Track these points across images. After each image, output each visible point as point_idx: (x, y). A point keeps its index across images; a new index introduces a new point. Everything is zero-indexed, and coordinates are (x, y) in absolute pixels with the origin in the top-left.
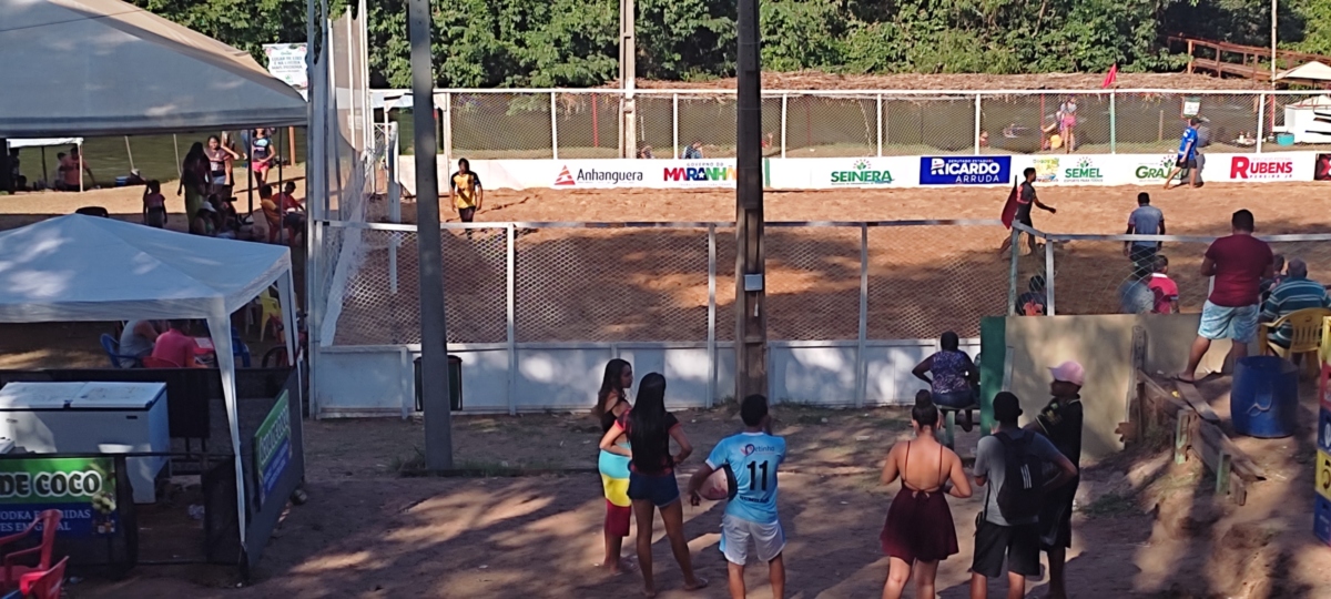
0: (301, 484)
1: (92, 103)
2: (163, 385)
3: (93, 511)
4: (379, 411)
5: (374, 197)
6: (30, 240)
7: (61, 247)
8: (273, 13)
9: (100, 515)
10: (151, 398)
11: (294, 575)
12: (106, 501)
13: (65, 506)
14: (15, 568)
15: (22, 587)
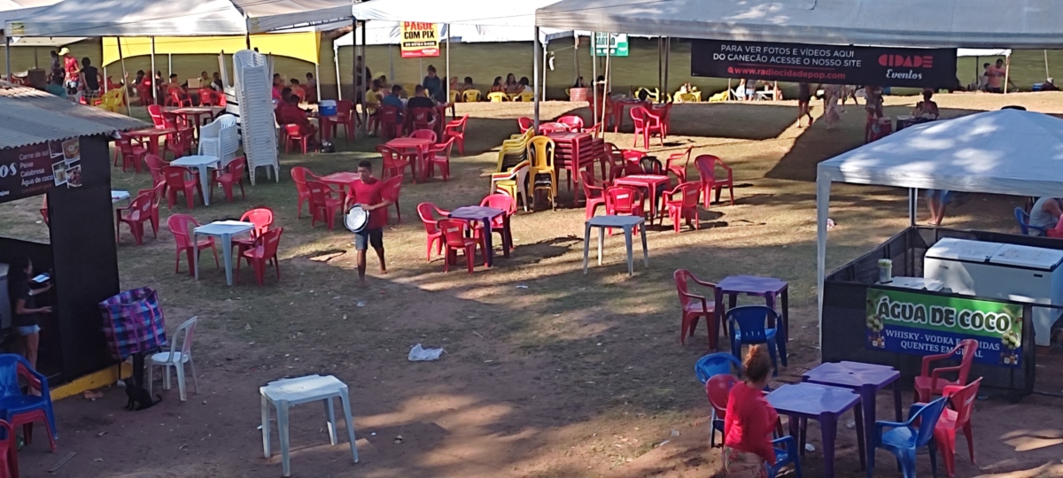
3: (1001, 345)
6: (970, 124)
9: (1007, 348)
10: (1056, 262)
12: (1013, 339)
13: (981, 338)
14: (939, 380)
15: (945, 396)
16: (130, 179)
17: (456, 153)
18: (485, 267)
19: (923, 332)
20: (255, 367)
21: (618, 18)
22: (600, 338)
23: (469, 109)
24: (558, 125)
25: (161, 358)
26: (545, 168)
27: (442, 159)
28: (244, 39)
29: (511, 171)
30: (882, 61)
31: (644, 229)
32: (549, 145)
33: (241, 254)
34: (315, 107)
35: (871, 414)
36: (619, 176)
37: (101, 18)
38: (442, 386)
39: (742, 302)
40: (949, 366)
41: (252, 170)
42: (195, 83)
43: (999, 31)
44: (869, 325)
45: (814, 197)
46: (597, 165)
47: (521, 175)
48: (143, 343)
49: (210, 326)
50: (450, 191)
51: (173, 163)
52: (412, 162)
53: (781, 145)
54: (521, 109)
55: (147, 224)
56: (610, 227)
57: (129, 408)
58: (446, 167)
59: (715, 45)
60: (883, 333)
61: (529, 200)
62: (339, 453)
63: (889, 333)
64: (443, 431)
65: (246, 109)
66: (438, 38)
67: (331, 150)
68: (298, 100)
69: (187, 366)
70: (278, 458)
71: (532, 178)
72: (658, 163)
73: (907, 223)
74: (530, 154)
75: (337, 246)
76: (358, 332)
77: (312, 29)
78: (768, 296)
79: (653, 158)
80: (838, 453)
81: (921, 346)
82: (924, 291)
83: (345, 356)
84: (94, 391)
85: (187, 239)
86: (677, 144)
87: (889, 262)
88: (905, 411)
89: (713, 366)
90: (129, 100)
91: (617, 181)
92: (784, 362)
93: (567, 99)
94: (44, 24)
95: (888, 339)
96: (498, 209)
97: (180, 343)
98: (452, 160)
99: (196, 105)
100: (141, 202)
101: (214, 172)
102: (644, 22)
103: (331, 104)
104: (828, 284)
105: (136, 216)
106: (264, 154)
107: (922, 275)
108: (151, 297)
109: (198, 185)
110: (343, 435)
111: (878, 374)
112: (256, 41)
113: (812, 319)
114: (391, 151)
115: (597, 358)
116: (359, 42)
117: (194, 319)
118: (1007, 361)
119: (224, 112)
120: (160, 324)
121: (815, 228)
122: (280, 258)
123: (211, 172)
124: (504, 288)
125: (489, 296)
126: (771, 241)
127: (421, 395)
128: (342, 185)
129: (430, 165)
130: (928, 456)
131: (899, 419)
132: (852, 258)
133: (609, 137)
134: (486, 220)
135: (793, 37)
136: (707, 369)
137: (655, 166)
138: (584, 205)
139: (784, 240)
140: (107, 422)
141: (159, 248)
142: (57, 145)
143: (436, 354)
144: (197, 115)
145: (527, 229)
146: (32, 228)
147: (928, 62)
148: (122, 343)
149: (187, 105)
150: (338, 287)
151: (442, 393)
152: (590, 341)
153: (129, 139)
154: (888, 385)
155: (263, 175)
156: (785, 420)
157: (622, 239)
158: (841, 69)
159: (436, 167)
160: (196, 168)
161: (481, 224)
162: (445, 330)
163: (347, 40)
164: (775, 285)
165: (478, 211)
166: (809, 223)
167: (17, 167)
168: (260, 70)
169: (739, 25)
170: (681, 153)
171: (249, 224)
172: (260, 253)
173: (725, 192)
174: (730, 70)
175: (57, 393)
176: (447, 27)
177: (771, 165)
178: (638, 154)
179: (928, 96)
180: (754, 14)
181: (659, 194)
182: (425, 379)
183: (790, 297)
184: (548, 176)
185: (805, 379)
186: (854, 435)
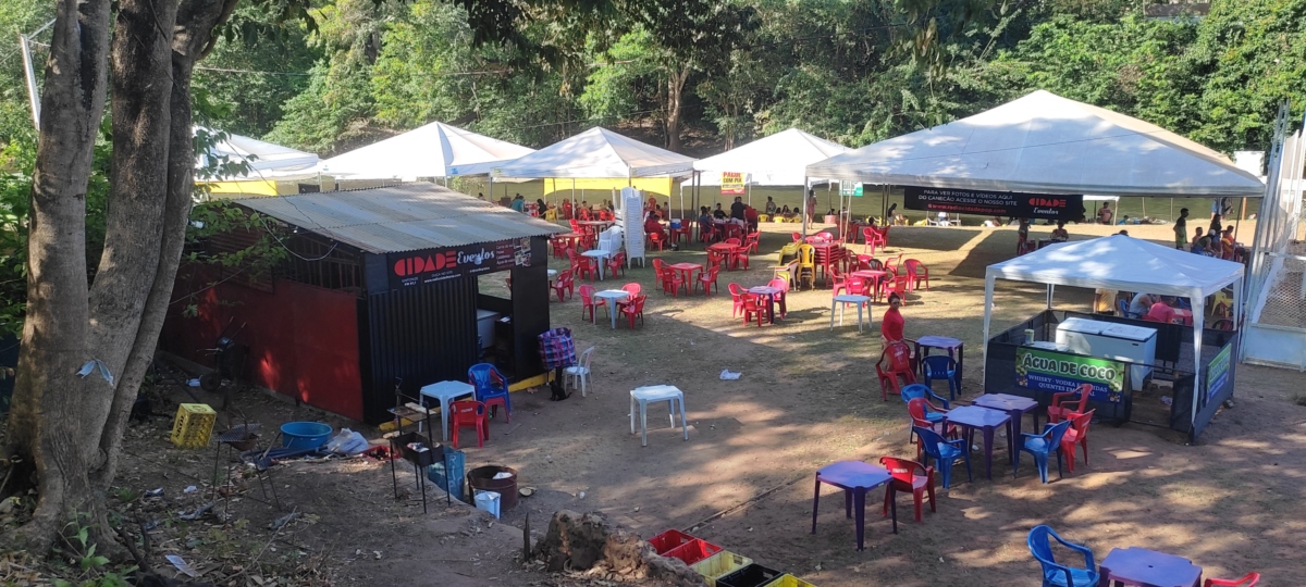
0: (1230, 396)
1: (1133, 179)
2: (1154, 331)
3: (1109, 389)
4: (1284, 365)
5: (1295, 242)
6: (1091, 245)
7: (1108, 252)
8: (1241, 135)
9: (1112, 392)
10: (1148, 336)
11: (1220, 445)
12: (1117, 385)
13: (1095, 384)
14: (1065, 410)
15: (1069, 420)
16: (558, 263)
17: (752, 253)
18: (769, 324)
19: (1054, 378)
20: (627, 378)
21: (859, 172)
22: (840, 371)
23: (764, 227)
24: (817, 238)
25: (572, 370)
26: (807, 264)
27: (744, 256)
28: (627, 181)
29: (787, 266)
30: (1032, 202)
31: (870, 304)
32: (811, 250)
33: (621, 310)
34: (668, 223)
35: (1018, 428)
36: (854, 271)
37: (544, 167)
38: (741, 397)
39: (932, 352)
40: (1072, 401)
41: (629, 260)
42: (596, 207)
43: (1113, 184)
44: (1018, 371)
45: (983, 289)
46: (841, 264)
47: (793, 268)
48: (562, 361)
49: (601, 353)
50: (750, 276)
51: (584, 254)
52: (726, 258)
53: (960, 255)
54: (794, 227)
55: (567, 290)
56: (848, 302)
57: (553, 399)
58: (746, 262)
59: (920, 190)
60: (1027, 377)
61: (797, 284)
62: (677, 434)
63: (1031, 377)
64: (740, 424)
65: (627, 223)
66: (744, 182)
67: (677, 249)
68: (657, 218)
69: (587, 376)
70: (639, 434)
71: (800, 270)
72: (880, 263)
73: (1044, 307)
74: (798, 256)
75: (679, 307)
76: (690, 360)
77: (668, 175)
78: (950, 349)
79: (876, 261)
80: (994, 452)
81: (1053, 387)
82: (1056, 351)
83: (681, 375)
84: (533, 388)
85: (589, 300)
86: (892, 252)
87: (1032, 331)
88: (1041, 428)
89: (913, 392)
90: (558, 216)
91: (853, 274)
92: (959, 393)
93: (823, 222)
94: (512, 170)
95: (1030, 381)
96: (778, 289)
97: (583, 362)
98: (751, 258)
99: (597, 220)
100: (563, 276)
101: (607, 260)
102: (876, 175)
103: (677, 221)
104: (991, 344)
105: (560, 285)
106: (636, 250)
107: (1054, 341)
108: (568, 333)
109: (597, 268)
110: (678, 423)
111: (1024, 403)
112: (634, 182)
113: (979, 365)
114: (713, 251)
115: (837, 384)
116: (696, 184)
117: (593, 348)
118: (1112, 399)
119: (614, 224)
120: (572, 350)
121: (982, 308)
122: (644, 313)
123: (606, 260)
124: (780, 338)
125: (770, 342)
126: (952, 315)
127: (726, 401)
128: (683, 271)
129: (737, 260)
130: (1056, 458)
131: (1037, 433)
132: (1008, 327)
133: (849, 246)
134: (770, 295)
135: (974, 186)
136: (909, 394)
137: (878, 265)
138: (832, 288)
139: (961, 315)
140: (539, 407)
141: (573, 305)
142: (518, 241)
143: (736, 376)
144: (598, 226)
145: (796, 302)
146: (501, 290)
147: (1063, 204)
148: (550, 360)
149: (591, 219)
150: (678, 332)
151: (740, 401)
152: (833, 372)
153: (558, 239)
154: (1030, 411)
155: (636, 264)
156: (959, 429)
157: (856, 310)
158: (1004, 207)
159: (740, 261)
160: (596, 258)
161: (767, 297)
162: (743, 362)
163: (688, 183)
164: (954, 343)
165: (765, 289)
166: (978, 305)
167: (495, 254)
168: (636, 200)
169: (938, 178)
170: (896, 257)
171: (627, 292)
172: (632, 310)
173: (923, 283)
174: (930, 206)
175: (512, 388)
176: (750, 176)
177: (953, 267)
178: (867, 257)
179: (1061, 225)
180: (948, 171)
181: (880, 283)
182: (730, 391)
183: (964, 351)
184: (810, 269)
185: (974, 404)
186: (1005, 443)
